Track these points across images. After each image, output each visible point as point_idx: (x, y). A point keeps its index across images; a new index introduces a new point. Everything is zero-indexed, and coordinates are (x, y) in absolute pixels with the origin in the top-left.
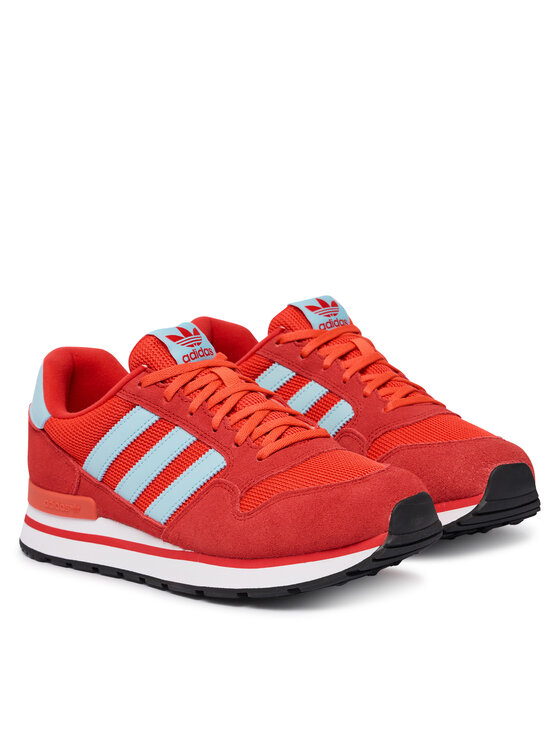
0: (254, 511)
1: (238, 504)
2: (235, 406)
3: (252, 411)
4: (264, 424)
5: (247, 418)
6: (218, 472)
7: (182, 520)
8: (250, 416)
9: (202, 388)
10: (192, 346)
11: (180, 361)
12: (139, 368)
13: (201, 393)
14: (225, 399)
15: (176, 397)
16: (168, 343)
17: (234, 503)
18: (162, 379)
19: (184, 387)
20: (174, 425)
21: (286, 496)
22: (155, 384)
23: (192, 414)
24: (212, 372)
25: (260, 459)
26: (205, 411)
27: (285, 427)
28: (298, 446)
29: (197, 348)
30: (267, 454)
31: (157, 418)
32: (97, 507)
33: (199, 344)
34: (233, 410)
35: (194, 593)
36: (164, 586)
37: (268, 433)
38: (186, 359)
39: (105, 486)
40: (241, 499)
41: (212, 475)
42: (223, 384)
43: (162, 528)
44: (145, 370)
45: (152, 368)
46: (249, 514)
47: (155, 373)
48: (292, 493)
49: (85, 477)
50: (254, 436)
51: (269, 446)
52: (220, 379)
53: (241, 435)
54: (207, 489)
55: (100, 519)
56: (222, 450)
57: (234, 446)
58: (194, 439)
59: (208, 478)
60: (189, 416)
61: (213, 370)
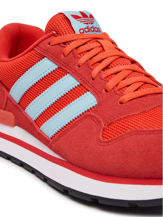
0: (112, 141)
1: (101, 133)
2: (109, 65)
3: (120, 70)
4: (127, 79)
5: (116, 73)
6: (91, 108)
7: (62, 138)
8: (118, 72)
9: (89, 51)
10: (87, 24)
11: (77, 32)
12: (50, 33)
13: (88, 53)
14: (103, 60)
15: (71, 55)
16: (72, 19)
17: (98, 132)
18: (63, 41)
19: (77, 48)
20: (67, 73)
21: (137, 133)
22: (59, 44)
23: (79, 66)
24: (97, 41)
25: (121, 103)
26: (89, 65)
27: (142, 83)
28: (149, 97)
29: (90, 26)
30: (127, 100)
31: (56, 67)
32: (15, 119)
33: (92, 23)
34: (107, 67)
35: (62, 191)
36: (45, 179)
37: (129, 86)
38: (82, 31)
39: (21, 108)
40: (104, 130)
41: (86, 110)
42: (104, 50)
43: (49, 141)
44: (54, 35)
45: (58, 34)
46: (107, 142)
47: (59, 37)
48: (142, 131)
49: (9, 99)
50: (119, 87)
51: (128, 95)
52: (102, 46)
53: (111, 84)
54: (81, 119)
55: (17, 128)
56: (96, 93)
57: (104, 91)
58: (78, 83)
59: (83, 111)
60: (77, 67)
61: (98, 40)
